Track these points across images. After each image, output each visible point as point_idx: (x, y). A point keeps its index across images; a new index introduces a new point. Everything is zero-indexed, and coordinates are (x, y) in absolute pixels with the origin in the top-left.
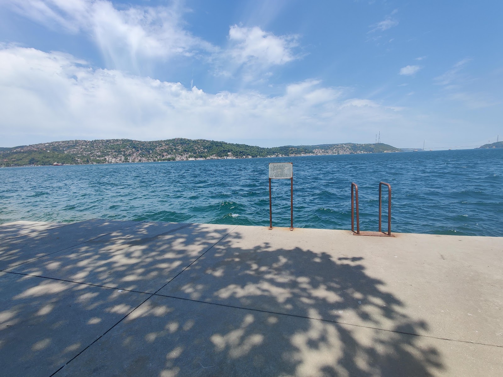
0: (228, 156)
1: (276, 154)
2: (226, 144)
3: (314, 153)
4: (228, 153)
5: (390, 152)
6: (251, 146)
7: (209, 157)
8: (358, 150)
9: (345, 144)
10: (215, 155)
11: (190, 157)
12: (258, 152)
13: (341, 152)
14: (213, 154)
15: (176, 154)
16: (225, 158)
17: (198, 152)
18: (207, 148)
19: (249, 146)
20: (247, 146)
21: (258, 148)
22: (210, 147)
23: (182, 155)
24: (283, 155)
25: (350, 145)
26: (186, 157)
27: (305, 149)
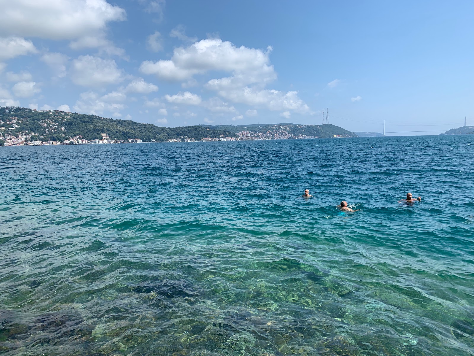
0: (101, 138)
1: (181, 137)
2: (100, 119)
3: (238, 137)
4: (102, 134)
5: (341, 136)
6: (142, 124)
7: (68, 139)
8: (300, 133)
9: (283, 125)
10: (78, 137)
11: (33, 139)
12: (153, 133)
13: (277, 137)
14: (75, 135)
15: (6, 135)
16: (97, 142)
17: (48, 131)
18: (64, 124)
19: (139, 124)
20: (135, 123)
21: (153, 127)
22: (70, 124)
23: (17, 136)
24: (193, 140)
25: (288, 127)
26: (26, 139)
27: (225, 131)
